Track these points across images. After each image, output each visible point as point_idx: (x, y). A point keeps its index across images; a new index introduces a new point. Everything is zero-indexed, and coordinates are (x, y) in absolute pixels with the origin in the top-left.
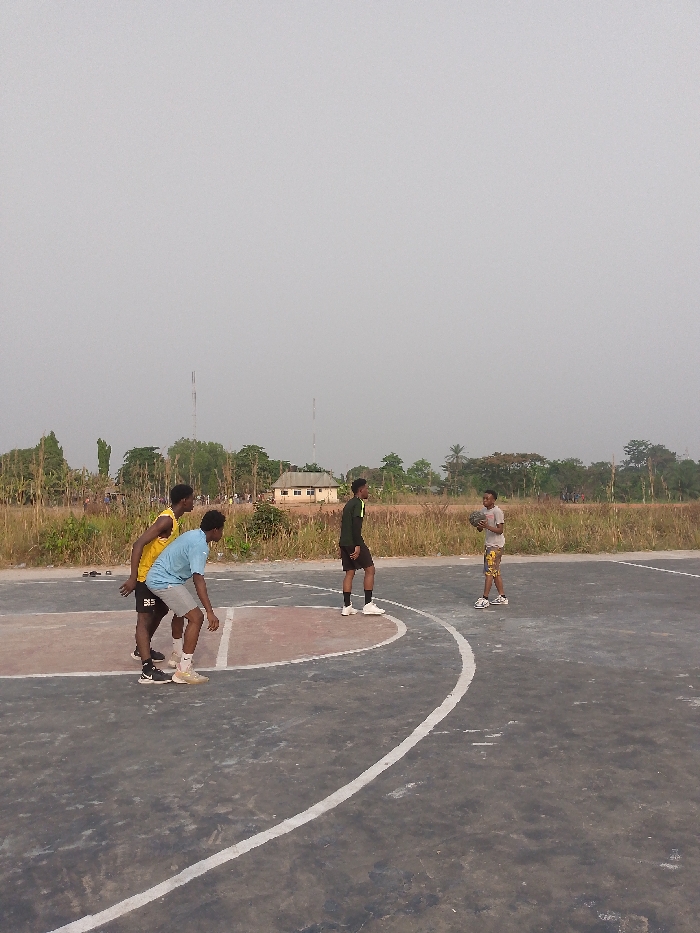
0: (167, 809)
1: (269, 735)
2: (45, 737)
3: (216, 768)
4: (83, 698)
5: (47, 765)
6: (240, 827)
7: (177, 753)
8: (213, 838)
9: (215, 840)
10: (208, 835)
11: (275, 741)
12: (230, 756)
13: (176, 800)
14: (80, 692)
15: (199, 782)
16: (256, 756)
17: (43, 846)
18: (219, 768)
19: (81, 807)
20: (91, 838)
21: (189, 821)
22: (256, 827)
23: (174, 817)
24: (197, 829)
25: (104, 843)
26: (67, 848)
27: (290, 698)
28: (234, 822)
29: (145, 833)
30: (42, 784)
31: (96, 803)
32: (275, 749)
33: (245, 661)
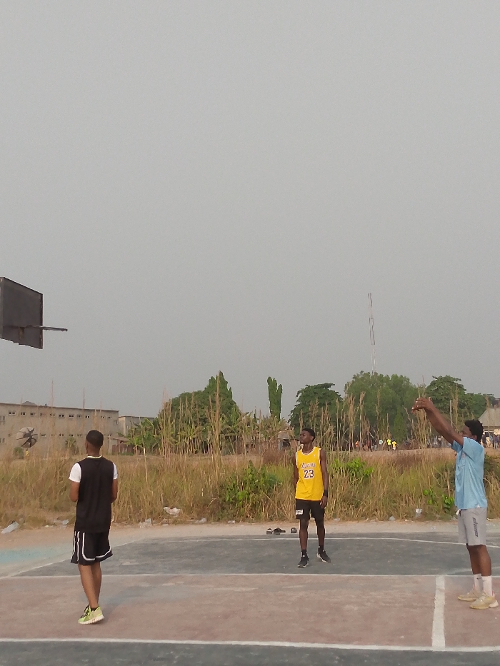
33: (466, 642)
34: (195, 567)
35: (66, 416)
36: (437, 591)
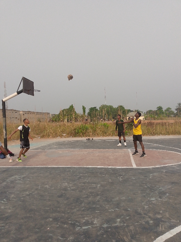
0: (140, 214)
1: (162, 191)
2: (94, 185)
3: (149, 201)
4: (100, 174)
5: (98, 195)
6: (168, 224)
7: (134, 194)
8: (160, 227)
9: (162, 228)
10: (158, 226)
11: (164, 193)
12: (152, 197)
13: (142, 211)
14: (99, 172)
15: (146, 205)
16: (160, 197)
17: (107, 223)
18: (150, 201)
19: (113, 210)
20: (120, 222)
21: (149, 219)
22: (174, 225)
23: (144, 217)
24: (153, 223)
25: (125, 225)
26: (114, 225)
27: (162, 178)
28: (166, 222)
29: (137, 222)
30: (99, 201)
31: (117, 209)
32: (166, 196)
33: (141, 166)
34: (72, 148)
35: (38, 114)
36: (130, 153)
